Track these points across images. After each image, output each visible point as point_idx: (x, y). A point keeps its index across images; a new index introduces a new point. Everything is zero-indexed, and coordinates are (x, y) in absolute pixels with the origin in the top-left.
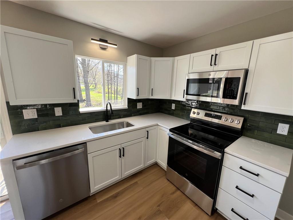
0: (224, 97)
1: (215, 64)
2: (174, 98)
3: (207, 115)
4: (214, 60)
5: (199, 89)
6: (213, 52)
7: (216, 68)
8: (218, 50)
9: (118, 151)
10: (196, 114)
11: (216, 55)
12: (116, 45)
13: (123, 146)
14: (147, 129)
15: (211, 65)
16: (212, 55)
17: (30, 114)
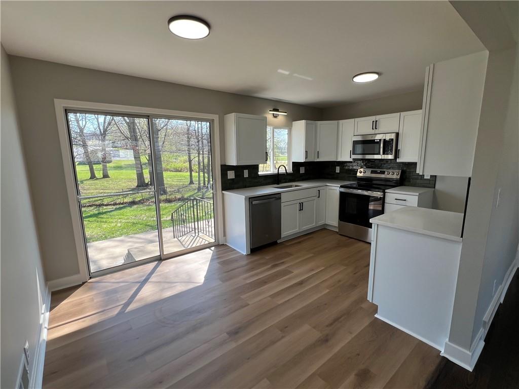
0: (384, 154)
1: (376, 128)
2: (340, 159)
3: (372, 172)
4: (375, 125)
5: (364, 150)
6: (373, 118)
7: (377, 131)
8: (378, 117)
9: (298, 206)
10: (362, 173)
11: (376, 121)
12: (286, 113)
13: (302, 201)
14: (319, 189)
15: (373, 129)
16: (373, 121)
17: (231, 175)
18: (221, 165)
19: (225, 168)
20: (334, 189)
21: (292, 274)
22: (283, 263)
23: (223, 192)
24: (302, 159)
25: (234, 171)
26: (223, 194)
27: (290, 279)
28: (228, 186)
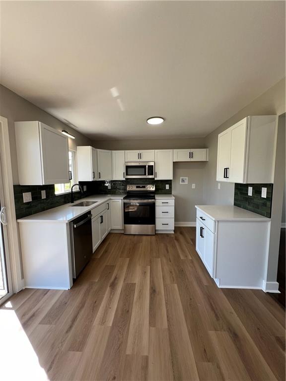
0: (148, 174)
2: (114, 179)
3: (137, 187)
4: (140, 156)
8: (141, 151)
10: (131, 188)
12: (74, 137)
13: (101, 215)
15: (138, 158)
16: (138, 154)
17: (27, 197)
18: (14, 186)
19: (19, 190)
20: (118, 201)
21: (136, 286)
22: (116, 278)
23: (19, 221)
24: (89, 178)
25: (30, 193)
26: (18, 223)
27: (141, 292)
28: (24, 211)
